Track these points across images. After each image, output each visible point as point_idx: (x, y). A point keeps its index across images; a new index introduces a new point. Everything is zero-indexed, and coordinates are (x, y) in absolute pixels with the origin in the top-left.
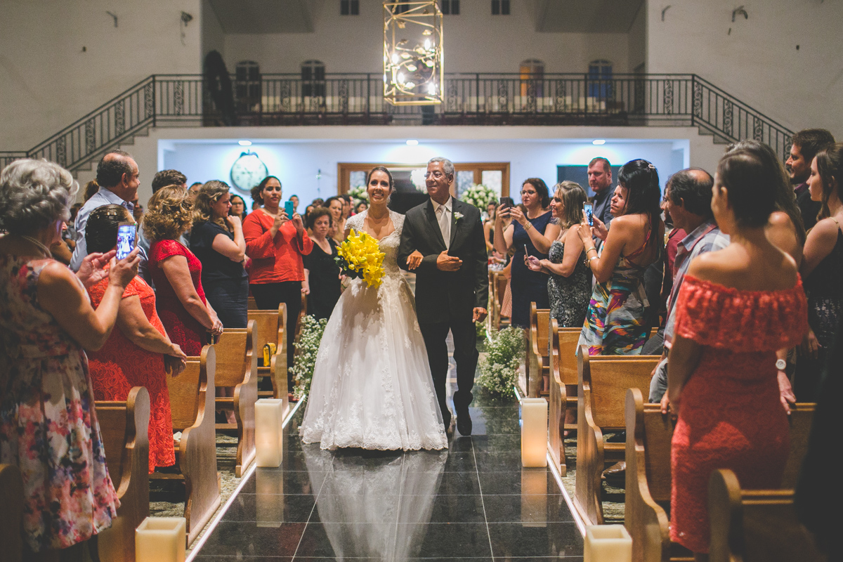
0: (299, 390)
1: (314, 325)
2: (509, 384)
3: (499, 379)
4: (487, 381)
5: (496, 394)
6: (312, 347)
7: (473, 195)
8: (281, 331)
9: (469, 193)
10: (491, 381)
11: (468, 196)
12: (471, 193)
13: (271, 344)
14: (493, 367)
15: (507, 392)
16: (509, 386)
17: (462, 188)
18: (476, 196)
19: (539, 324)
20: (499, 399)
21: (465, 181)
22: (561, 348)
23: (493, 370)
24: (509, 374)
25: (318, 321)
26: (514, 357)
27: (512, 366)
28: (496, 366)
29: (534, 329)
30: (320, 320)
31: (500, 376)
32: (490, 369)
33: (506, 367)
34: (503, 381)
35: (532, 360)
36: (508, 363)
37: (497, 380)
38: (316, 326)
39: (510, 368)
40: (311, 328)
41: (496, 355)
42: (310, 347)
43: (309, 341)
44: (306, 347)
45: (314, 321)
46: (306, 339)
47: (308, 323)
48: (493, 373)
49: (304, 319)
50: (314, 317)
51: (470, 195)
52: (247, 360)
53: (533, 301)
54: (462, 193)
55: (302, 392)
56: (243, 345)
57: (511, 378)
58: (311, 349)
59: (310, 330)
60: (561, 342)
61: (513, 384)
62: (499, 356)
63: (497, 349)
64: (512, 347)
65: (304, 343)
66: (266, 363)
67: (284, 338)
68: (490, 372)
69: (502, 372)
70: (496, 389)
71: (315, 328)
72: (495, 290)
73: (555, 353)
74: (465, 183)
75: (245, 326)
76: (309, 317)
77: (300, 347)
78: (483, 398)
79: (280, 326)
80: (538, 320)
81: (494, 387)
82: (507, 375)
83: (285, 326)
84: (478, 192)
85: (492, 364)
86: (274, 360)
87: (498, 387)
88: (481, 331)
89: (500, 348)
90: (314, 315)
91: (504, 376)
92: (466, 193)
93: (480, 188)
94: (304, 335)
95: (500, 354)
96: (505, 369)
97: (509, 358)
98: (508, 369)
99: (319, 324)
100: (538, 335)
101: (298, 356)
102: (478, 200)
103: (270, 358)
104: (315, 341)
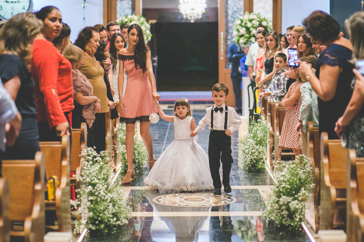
0: (80, 224)
1: (95, 157)
2: (298, 217)
3: (287, 212)
4: (275, 215)
5: (283, 227)
6: (94, 180)
7: (246, 23)
8: (65, 163)
9: (242, 21)
10: (279, 215)
11: (241, 25)
12: (244, 22)
13: (55, 177)
14: (281, 199)
15: (296, 226)
16: (297, 220)
17: (232, 17)
18: (249, 25)
19: (331, 155)
20: (287, 233)
21: (235, 9)
22: (359, 179)
23: (281, 203)
24: (297, 207)
25: (99, 153)
26: (303, 189)
27: (300, 198)
28: (284, 199)
29: (325, 161)
30: (101, 152)
31: (288, 209)
32: (278, 202)
33: (295, 199)
34: (291, 215)
35: (323, 192)
36: (296, 196)
37: (285, 213)
38: (97, 159)
39: (299, 200)
40: (93, 160)
41: (284, 187)
42: (92, 180)
43: (90, 173)
44: (88, 180)
45: (95, 153)
46: (87, 172)
47: (89, 155)
48: (281, 206)
49: (85, 151)
50: (95, 150)
51: (243, 24)
52: (35, 192)
53: (324, 131)
54: (233, 22)
55: (82, 226)
56: (31, 177)
57: (299, 211)
58: (93, 182)
59: (91, 162)
60: (359, 173)
61: (302, 217)
62: (287, 189)
63: (284, 181)
64: (300, 179)
65: (86, 176)
66: (51, 197)
67: (67, 171)
68: (277, 205)
69: (290, 205)
70: (284, 222)
71: (96, 161)
72: (276, 121)
73: (353, 185)
74: (235, 12)
75: (33, 158)
76: (90, 149)
77: (82, 180)
78: (269, 232)
79: (64, 159)
80: (330, 151)
81: (281, 220)
82: (295, 208)
83: (68, 159)
84: (251, 21)
85: (279, 197)
86: (59, 193)
87: (286, 221)
88: (260, 163)
89: (288, 181)
90: (95, 147)
91: (292, 208)
92: (239, 22)
93: (252, 16)
94: (85, 168)
95: (288, 186)
96: (293, 202)
97: (298, 190)
98: (296, 202)
99: (101, 157)
100: (330, 167)
101: (79, 190)
102: (251, 29)
103: (55, 192)
104: (96, 174)
